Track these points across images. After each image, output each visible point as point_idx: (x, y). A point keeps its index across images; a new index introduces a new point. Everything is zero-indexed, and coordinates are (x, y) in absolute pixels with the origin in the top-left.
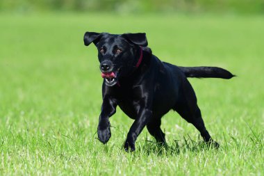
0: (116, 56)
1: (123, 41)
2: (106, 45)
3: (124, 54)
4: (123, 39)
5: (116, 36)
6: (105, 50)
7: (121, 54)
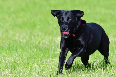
0: (69, 22)
1: (72, 14)
2: (64, 16)
3: (73, 21)
4: (72, 13)
5: (68, 11)
6: (63, 19)
7: (71, 21)
